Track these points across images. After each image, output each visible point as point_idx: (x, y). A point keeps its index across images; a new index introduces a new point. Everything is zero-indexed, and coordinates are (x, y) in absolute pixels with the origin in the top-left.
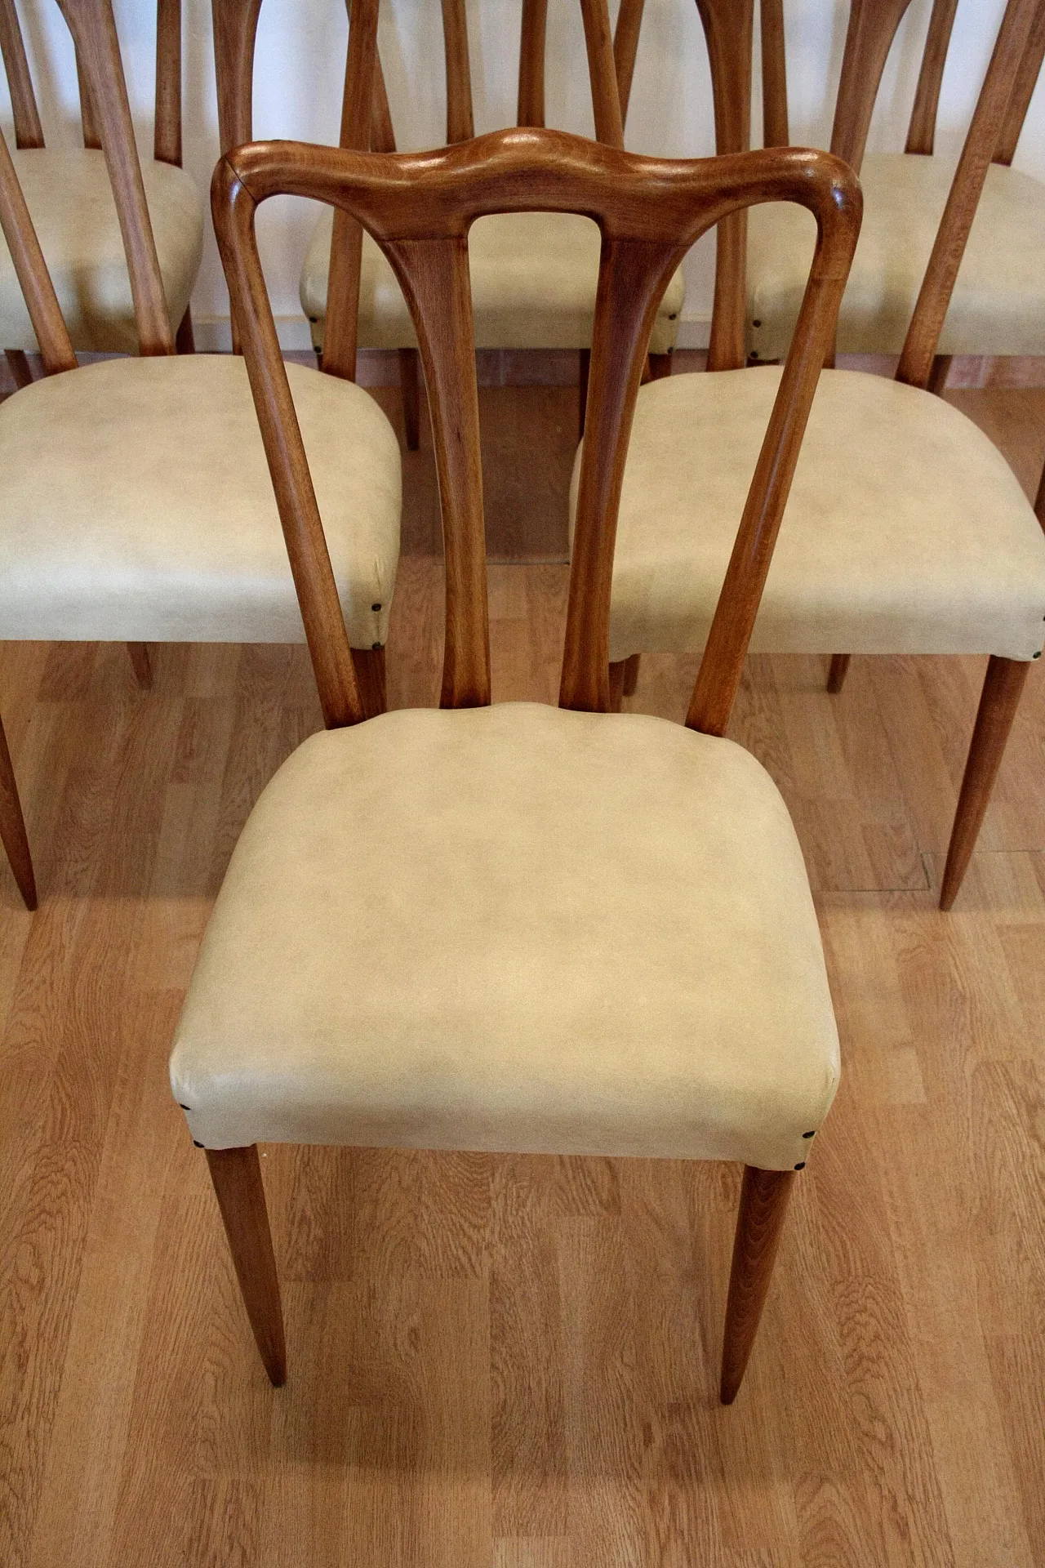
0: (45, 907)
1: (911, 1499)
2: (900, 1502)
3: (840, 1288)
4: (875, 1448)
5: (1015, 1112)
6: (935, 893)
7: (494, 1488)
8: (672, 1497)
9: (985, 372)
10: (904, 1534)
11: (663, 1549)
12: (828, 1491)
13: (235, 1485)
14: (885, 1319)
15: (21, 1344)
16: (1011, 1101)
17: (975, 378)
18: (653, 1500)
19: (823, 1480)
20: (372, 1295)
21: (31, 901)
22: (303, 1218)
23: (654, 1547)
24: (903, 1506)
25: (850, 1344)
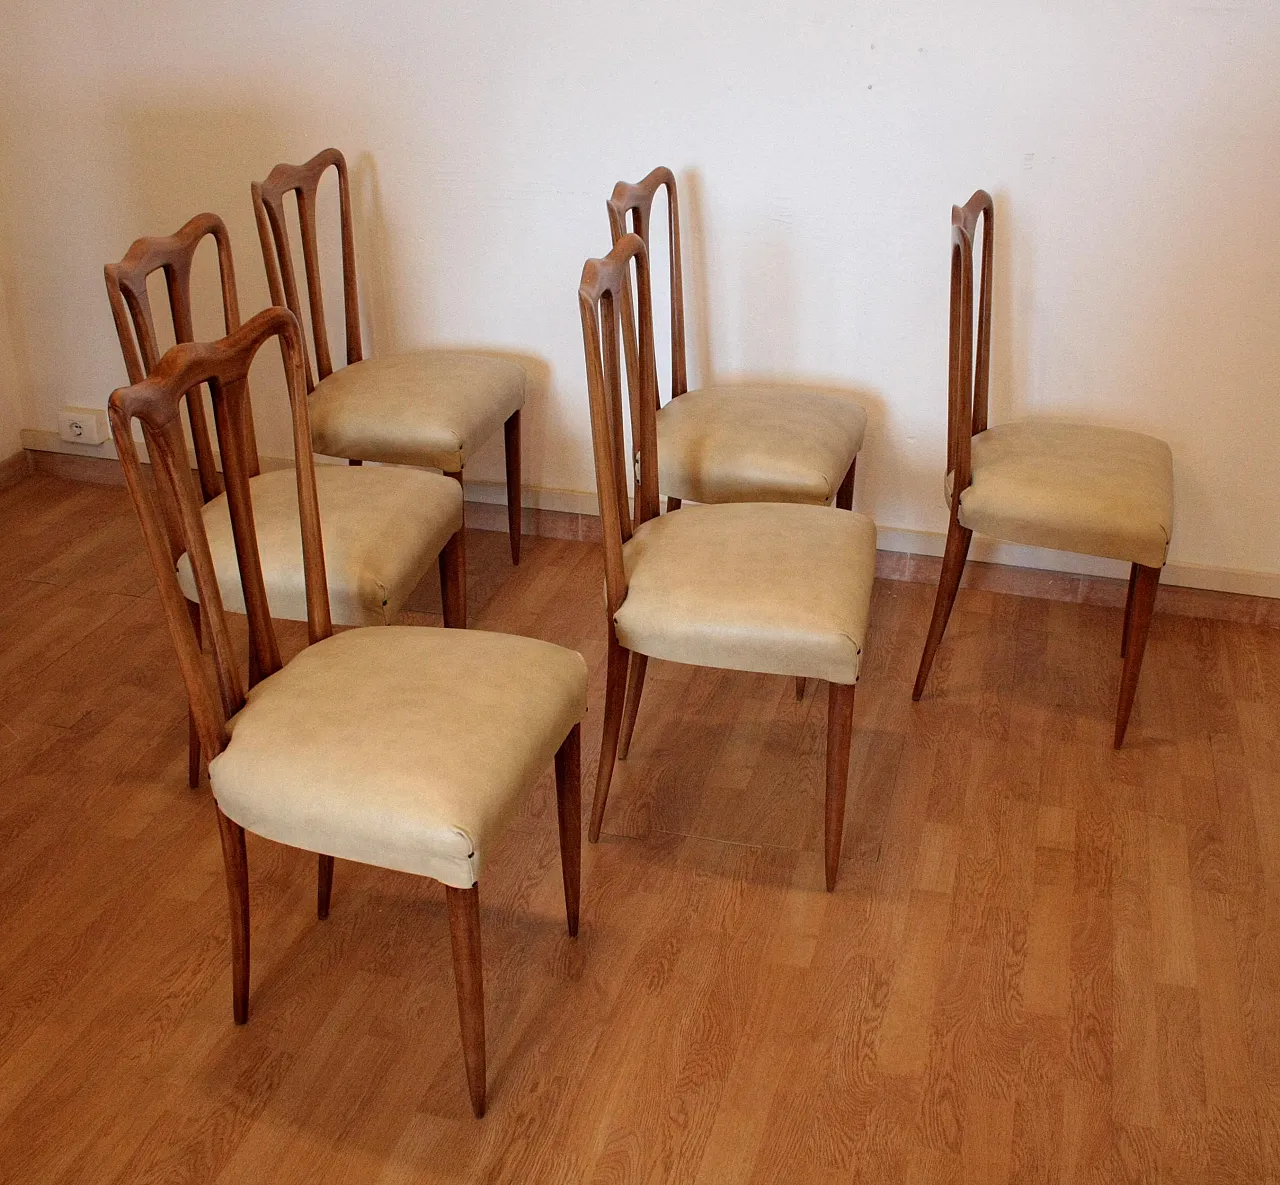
1: (681, 1154)
2: (674, 1154)
3: (697, 1046)
4: (673, 1126)
5: (866, 984)
9: (1082, 589)
10: (667, 1169)
11: (513, 1140)
12: (631, 1139)
14: (717, 1067)
16: (867, 979)
17: (1075, 592)
20: (407, 987)
22: (387, 944)
23: (508, 1139)
24: (675, 1157)
25: (687, 1073)
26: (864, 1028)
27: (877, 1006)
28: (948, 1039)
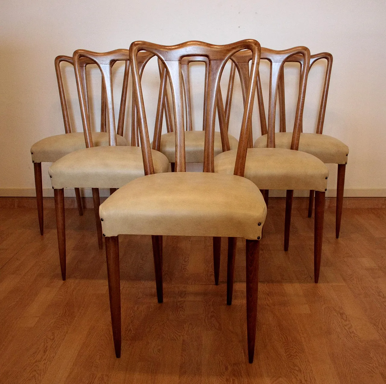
0: (67, 280)
1: (306, 381)
2: (303, 381)
3: (285, 344)
4: (295, 372)
5: (336, 315)
6: (314, 280)
7: (179, 377)
8: (233, 380)
12: (281, 379)
13: (102, 375)
14: (298, 349)
15: (46, 348)
16: (335, 313)
18: (227, 380)
19: (280, 377)
20: (147, 343)
21: (64, 279)
22: (130, 330)
25: (288, 353)
26: (347, 328)
27: (346, 320)
28: (380, 326)
